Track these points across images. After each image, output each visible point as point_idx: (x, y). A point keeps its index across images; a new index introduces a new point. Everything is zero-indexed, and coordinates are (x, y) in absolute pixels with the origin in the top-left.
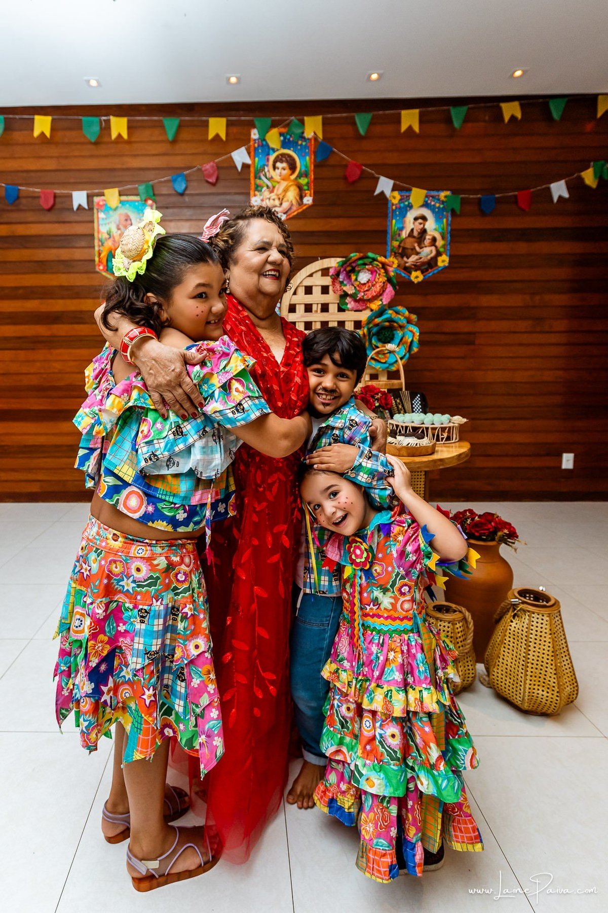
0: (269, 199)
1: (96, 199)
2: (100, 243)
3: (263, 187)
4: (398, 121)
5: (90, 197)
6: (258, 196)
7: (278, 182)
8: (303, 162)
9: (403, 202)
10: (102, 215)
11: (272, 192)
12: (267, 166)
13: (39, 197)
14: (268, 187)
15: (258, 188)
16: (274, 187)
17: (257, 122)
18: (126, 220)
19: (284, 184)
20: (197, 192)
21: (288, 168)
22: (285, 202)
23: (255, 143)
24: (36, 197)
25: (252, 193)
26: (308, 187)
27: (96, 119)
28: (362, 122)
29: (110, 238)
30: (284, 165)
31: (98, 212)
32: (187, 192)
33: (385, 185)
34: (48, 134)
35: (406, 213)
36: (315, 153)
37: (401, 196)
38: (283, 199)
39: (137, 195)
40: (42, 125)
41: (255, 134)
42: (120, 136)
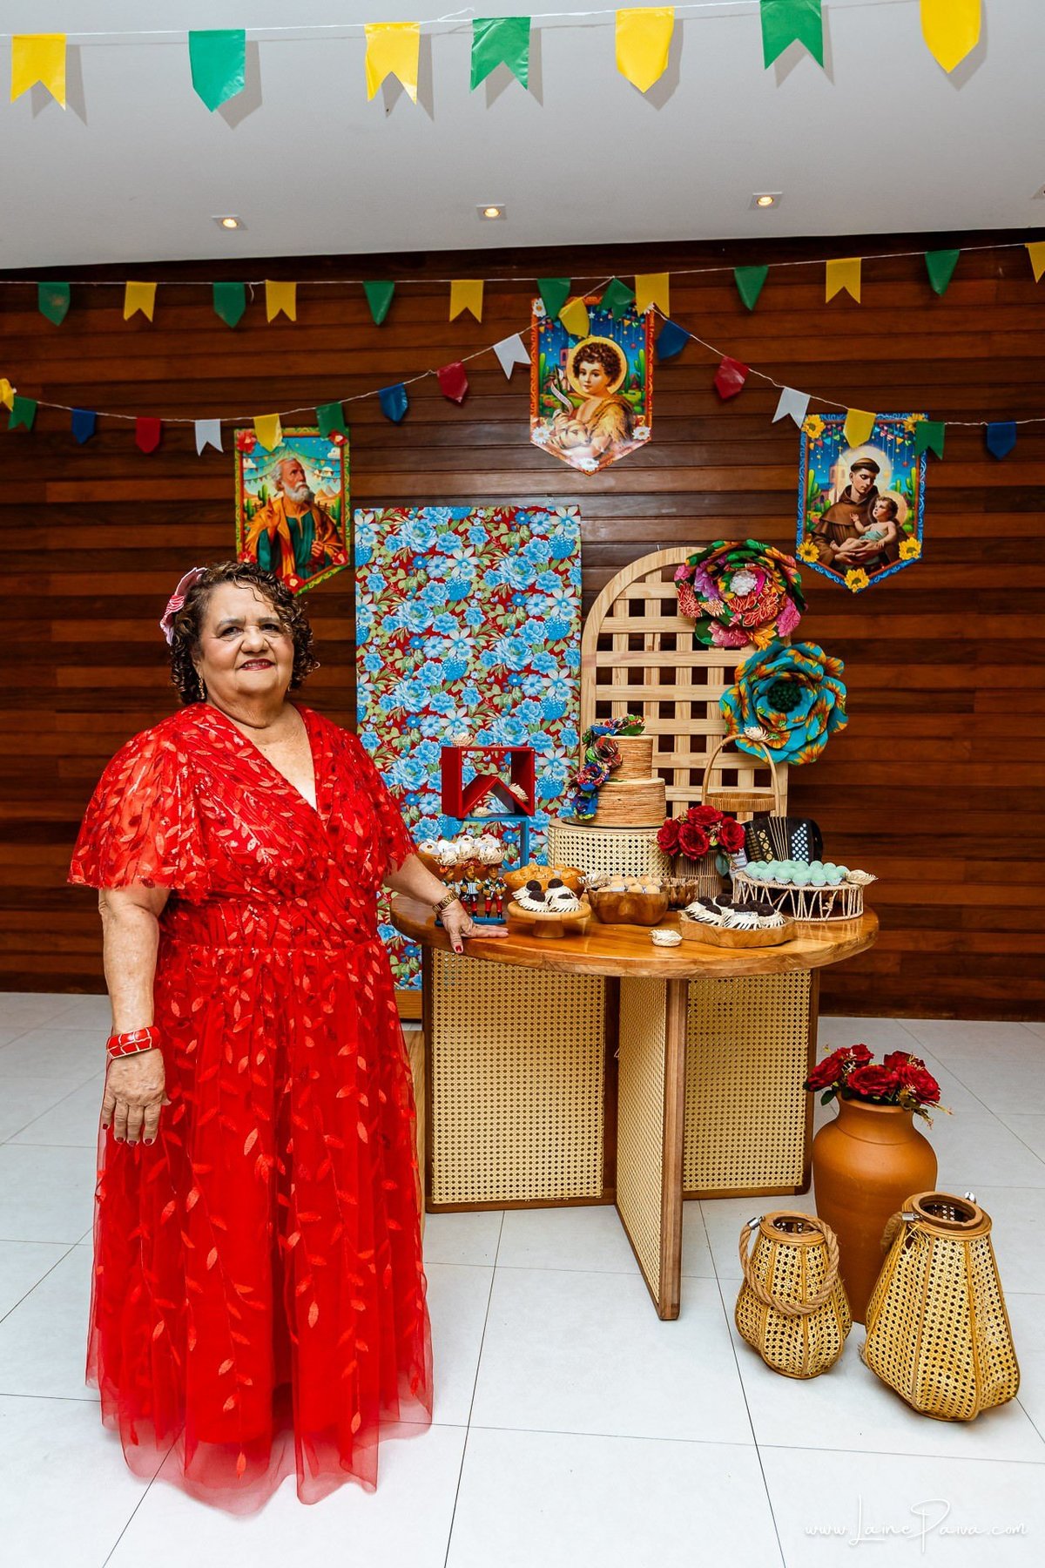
0: (567, 431)
1: (238, 433)
2: (246, 516)
3: (555, 409)
4: (820, 278)
5: (226, 431)
6: (546, 425)
7: (585, 399)
8: (635, 360)
9: (831, 436)
10: (249, 463)
11: (572, 417)
12: (563, 368)
13: (134, 431)
14: (563, 407)
15: (545, 411)
16: (576, 409)
17: (544, 284)
18: (294, 472)
19: (596, 402)
20: (428, 418)
21: (603, 372)
22: (598, 436)
23: (541, 325)
24: (125, 431)
25: (534, 420)
26: (643, 407)
27: (238, 286)
28: (749, 280)
29: (264, 505)
30: (596, 366)
31: (242, 458)
32: (409, 419)
33: (793, 403)
34: (149, 314)
35: (837, 457)
36: (656, 343)
37: (826, 424)
38: (592, 431)
39: (315, 425)
40: (140, 298)
41: (538, 309)
42: (282, 314)
